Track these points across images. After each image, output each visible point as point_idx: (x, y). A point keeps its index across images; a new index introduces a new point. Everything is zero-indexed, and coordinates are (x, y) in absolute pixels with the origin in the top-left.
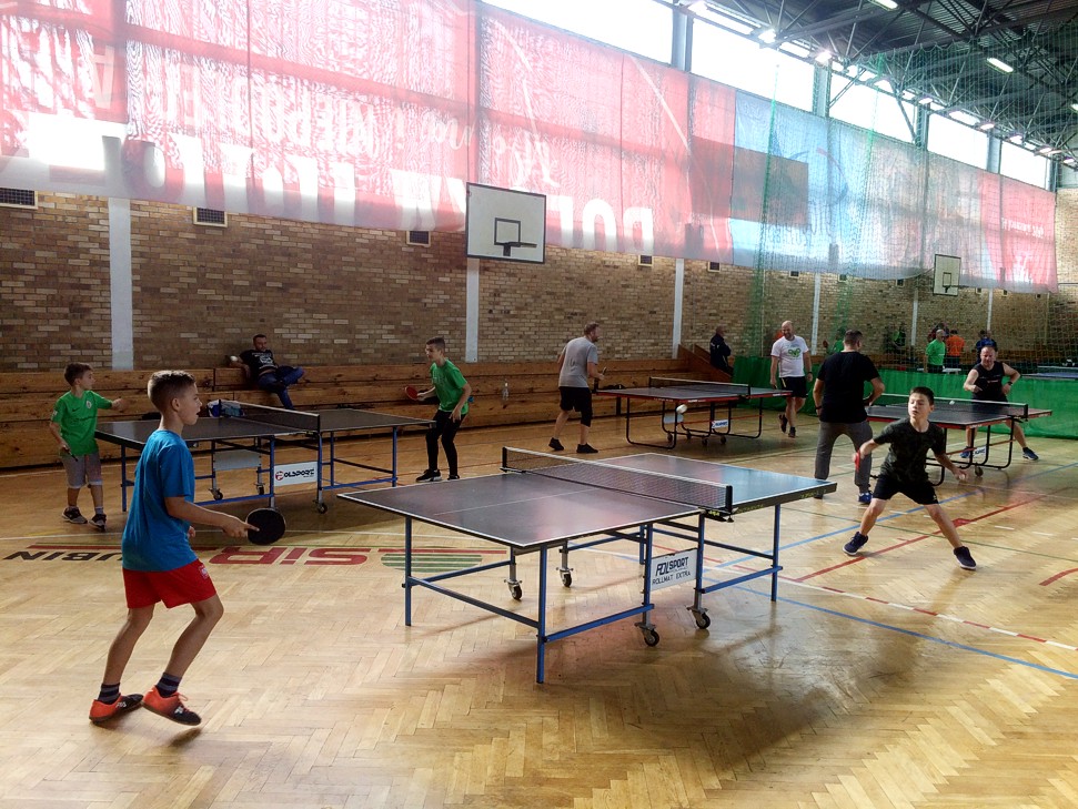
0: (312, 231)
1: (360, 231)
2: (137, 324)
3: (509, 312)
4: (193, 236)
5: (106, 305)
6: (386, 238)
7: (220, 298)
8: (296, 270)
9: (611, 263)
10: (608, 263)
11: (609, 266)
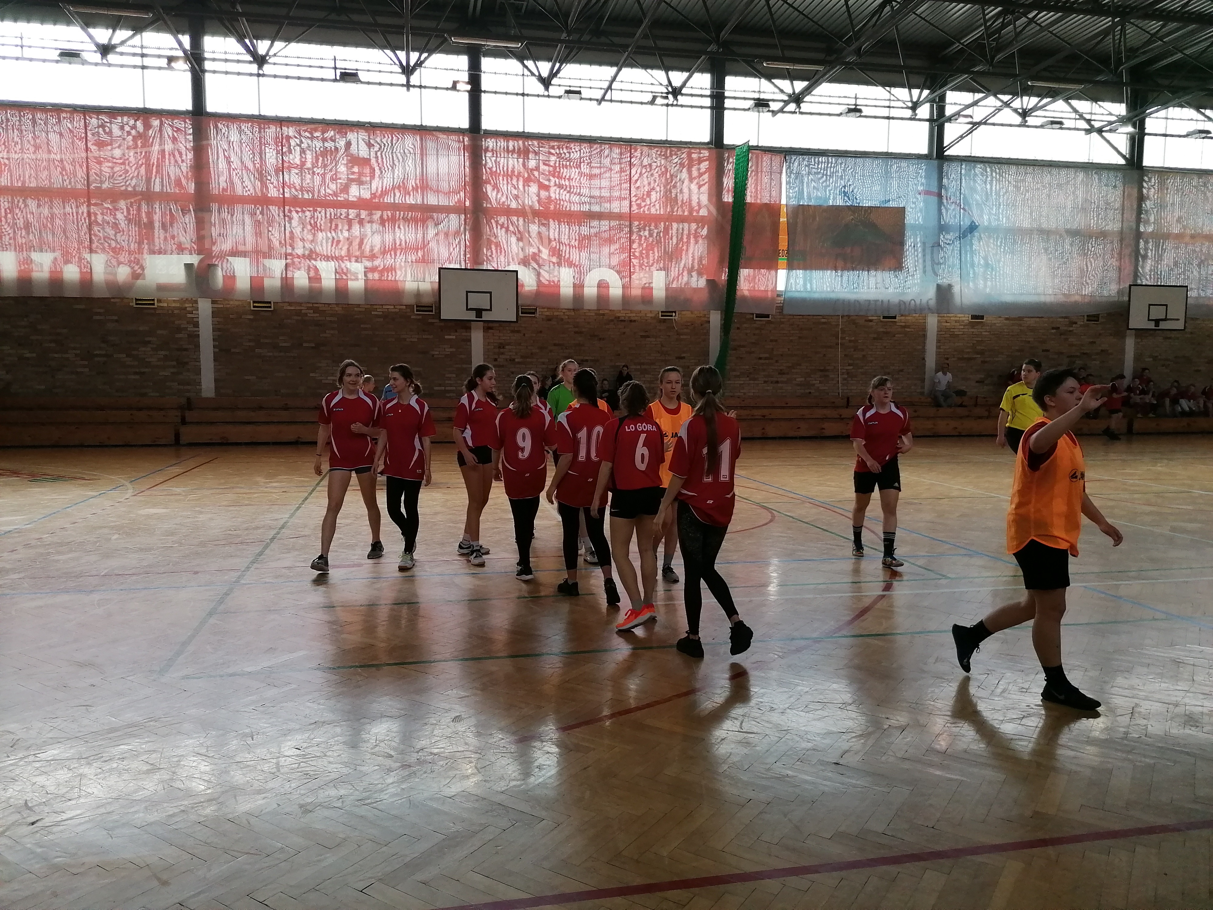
0: (337, 309)
1: (375, 307)
2: (216, 371)
3: (514, 360)
4: (251, 317)
5: (198, 360)
6: (397, 310)
7: (271, 354)
8: (325, 335)
9: (627, 318)
10: (623, 318)
11: (624, 321)
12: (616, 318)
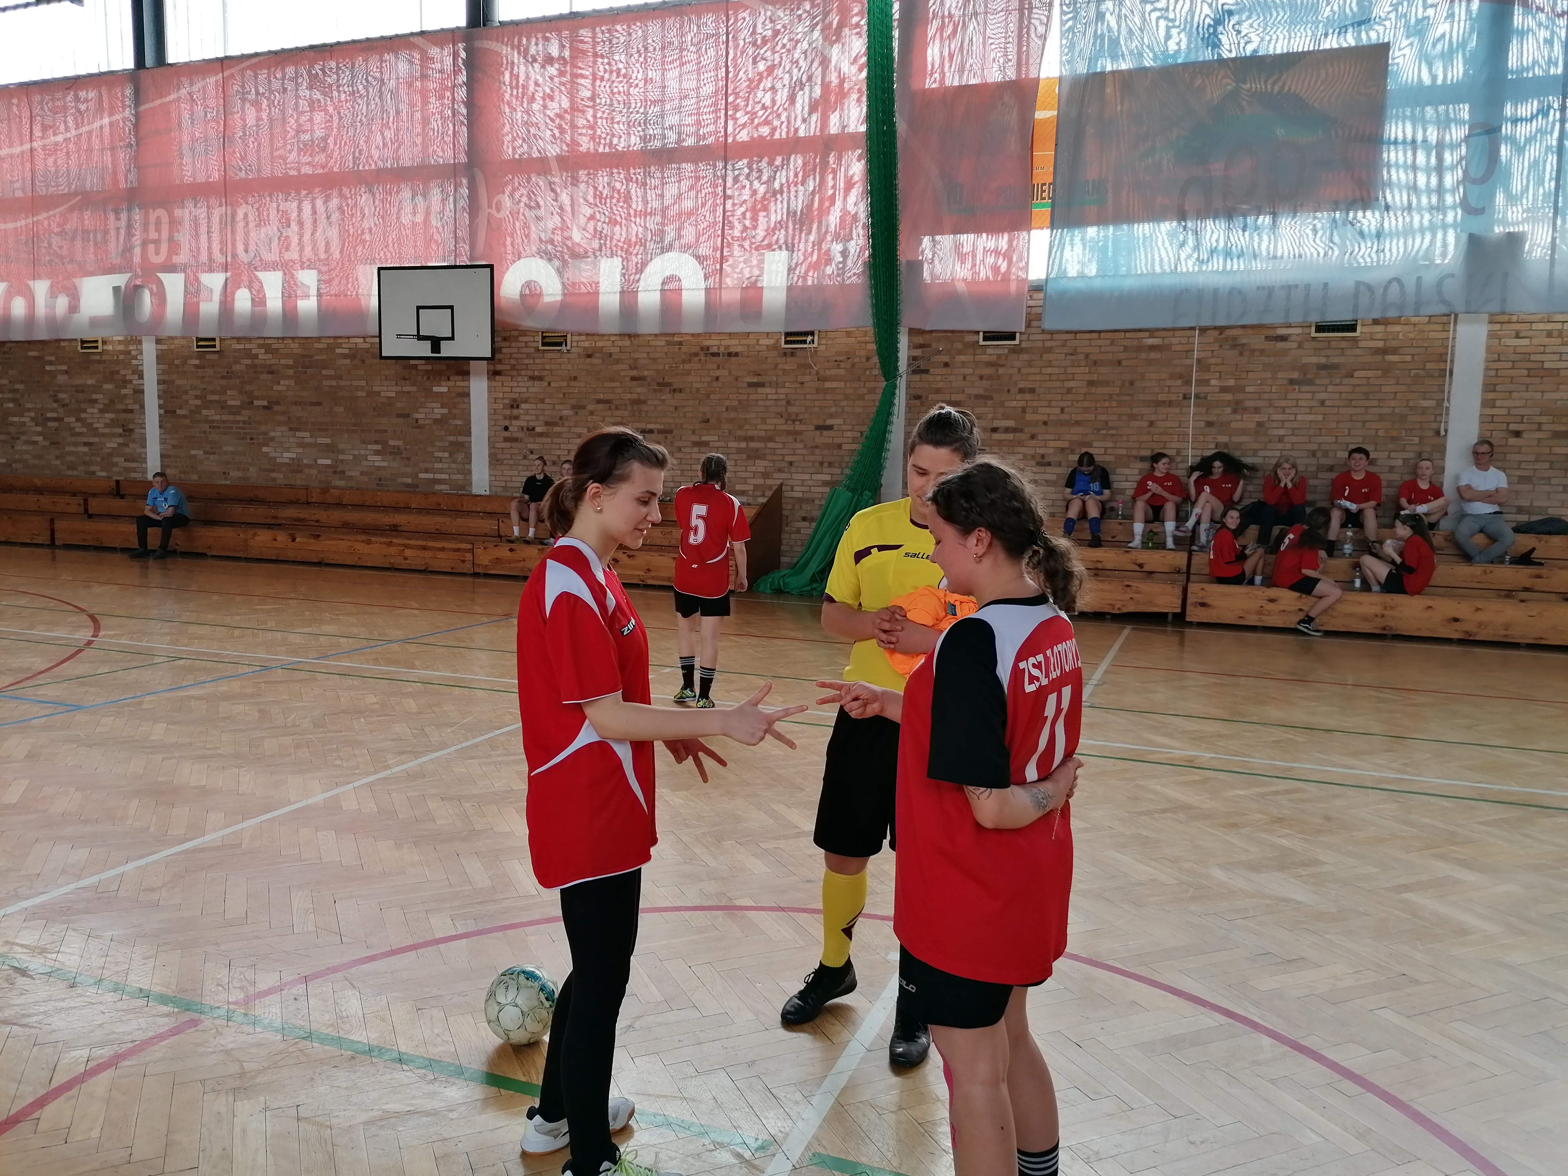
0: (292, 345)
1: (340, 341)
2: (163, 442)
3: (533, 429)
4: (197, 362)
5: (143, 426)
6: (368, 346)
7: (217, 418)
8: (279, 388)
9: (722, 349)
10: (715, 350)
11: (718, 354)
12: (702, 349)
